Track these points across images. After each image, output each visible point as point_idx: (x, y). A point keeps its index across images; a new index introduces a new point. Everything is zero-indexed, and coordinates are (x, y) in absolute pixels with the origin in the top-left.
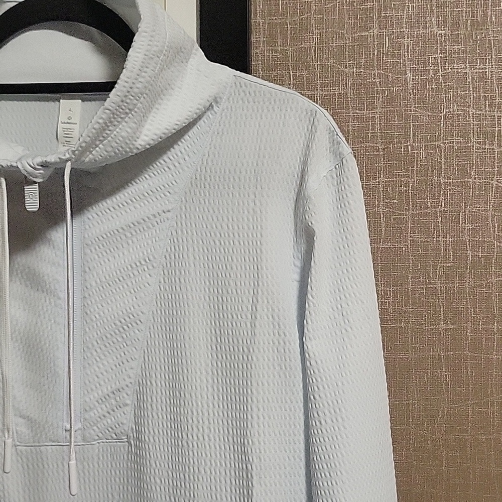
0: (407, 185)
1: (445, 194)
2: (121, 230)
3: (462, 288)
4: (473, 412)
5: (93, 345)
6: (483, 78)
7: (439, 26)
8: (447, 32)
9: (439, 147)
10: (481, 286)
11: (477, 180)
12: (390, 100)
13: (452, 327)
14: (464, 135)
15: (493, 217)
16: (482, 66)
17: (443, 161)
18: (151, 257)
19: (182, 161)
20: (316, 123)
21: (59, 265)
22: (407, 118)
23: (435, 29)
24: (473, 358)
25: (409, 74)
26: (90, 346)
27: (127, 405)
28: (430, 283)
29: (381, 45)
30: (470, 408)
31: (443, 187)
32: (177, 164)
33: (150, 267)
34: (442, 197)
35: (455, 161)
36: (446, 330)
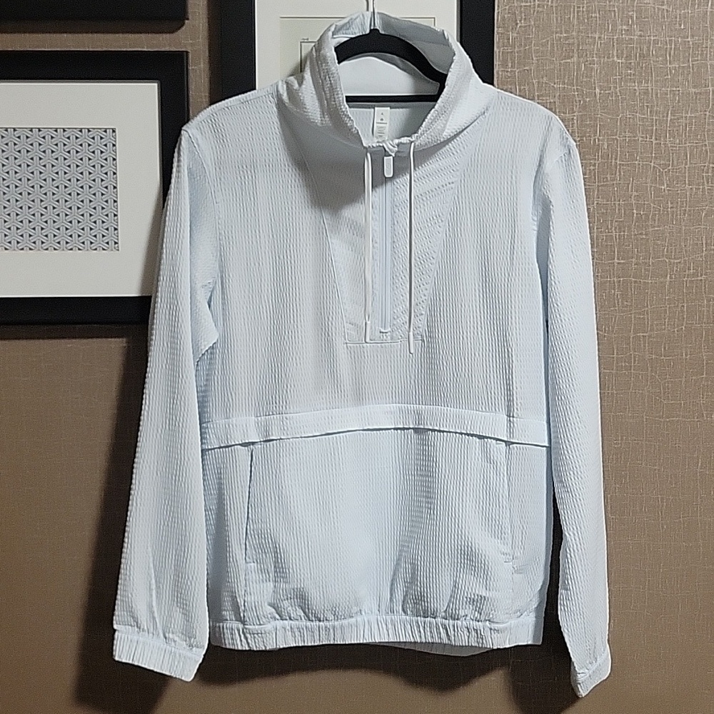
0: (594, 165)
1: (620, 172)
2: (420, 196)
3: (629, 236)
4: (635, 317)
5: (400, 274)
6: (646, 93)
7: (618, 58)
8: (623, 61)
9: (616, 139)
10: (641, 234)
11: (641, 163)
12: (584, 107)
13: (622, 261)
14: (633, 131)
15: (651, 187)
16: (646, 85)
17: (619, 149)
18: (440, 214)
19: (462, 149)
20: (552, 124)
21: (376, 220)
22: (596, 120)
23: (615, 58)
24: (635, 282)
25: (597, 89)
26: (398, 275)
27: (422, 314)
28: (609, 232)
29: (579, 69)
30: (633, 316)
31: (618, 167)
32: (459, 151)
33: (440, 221)
34: (618, 174)
35: (627, 150)
36: (618, 263)
